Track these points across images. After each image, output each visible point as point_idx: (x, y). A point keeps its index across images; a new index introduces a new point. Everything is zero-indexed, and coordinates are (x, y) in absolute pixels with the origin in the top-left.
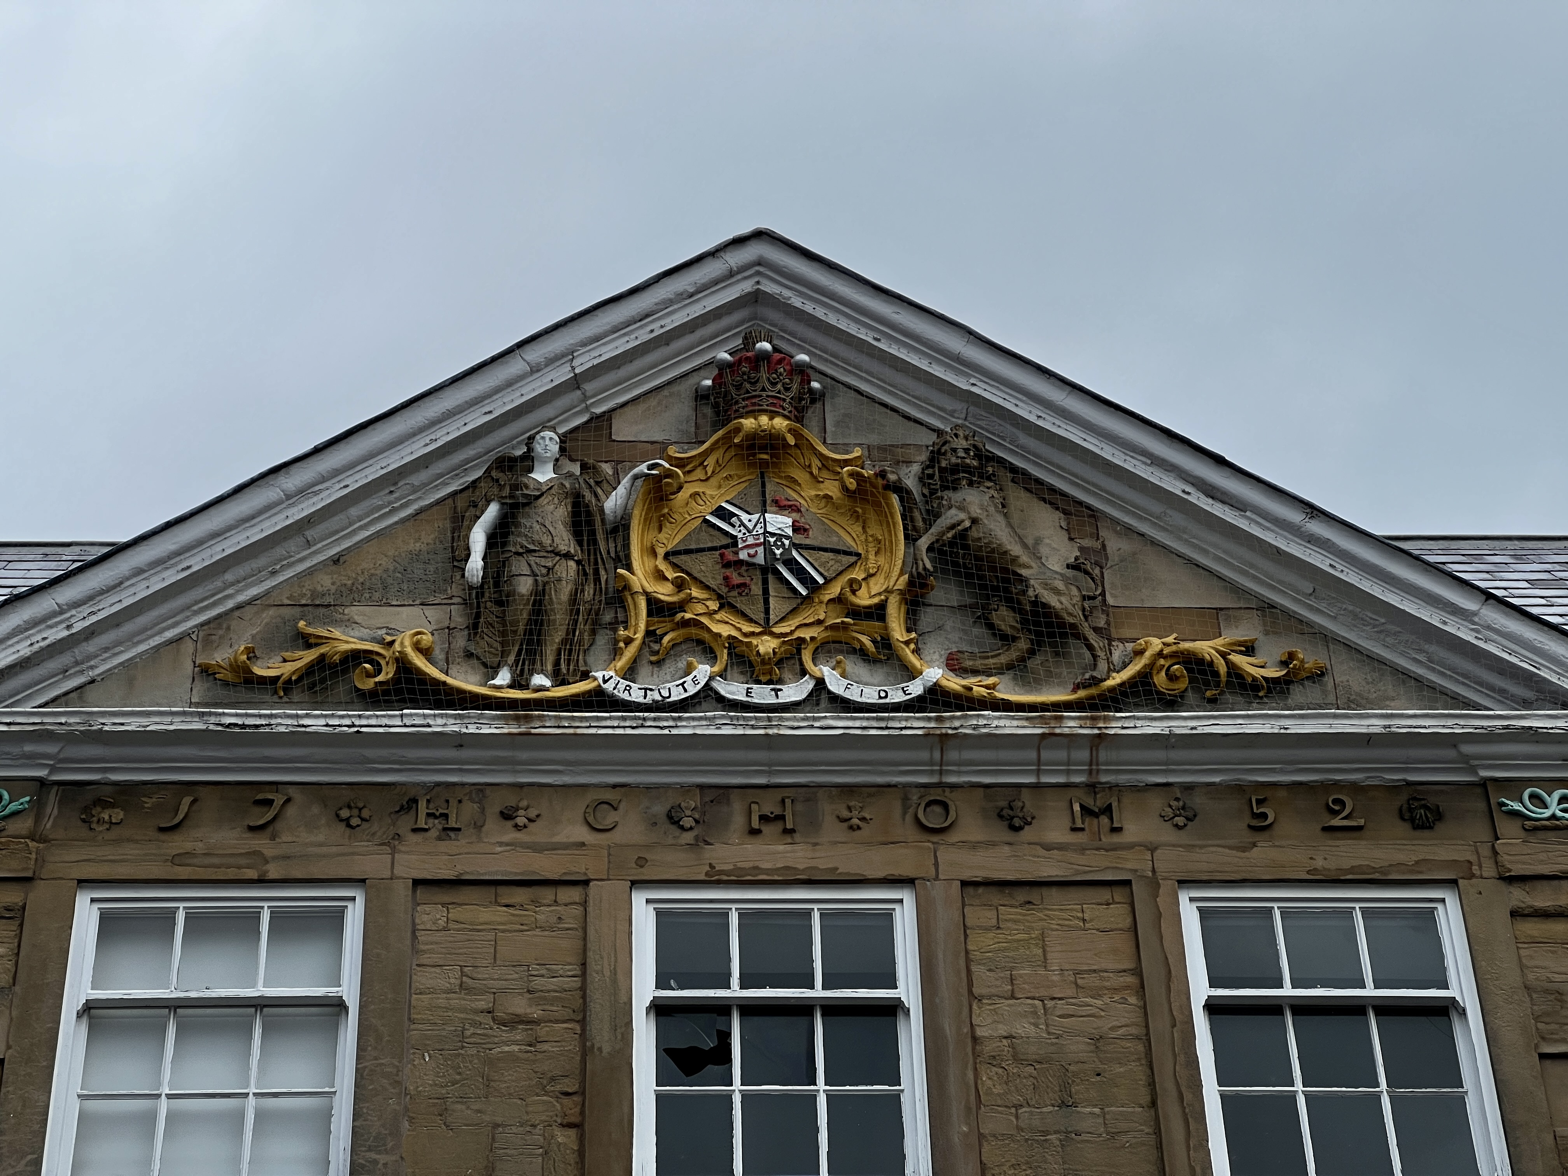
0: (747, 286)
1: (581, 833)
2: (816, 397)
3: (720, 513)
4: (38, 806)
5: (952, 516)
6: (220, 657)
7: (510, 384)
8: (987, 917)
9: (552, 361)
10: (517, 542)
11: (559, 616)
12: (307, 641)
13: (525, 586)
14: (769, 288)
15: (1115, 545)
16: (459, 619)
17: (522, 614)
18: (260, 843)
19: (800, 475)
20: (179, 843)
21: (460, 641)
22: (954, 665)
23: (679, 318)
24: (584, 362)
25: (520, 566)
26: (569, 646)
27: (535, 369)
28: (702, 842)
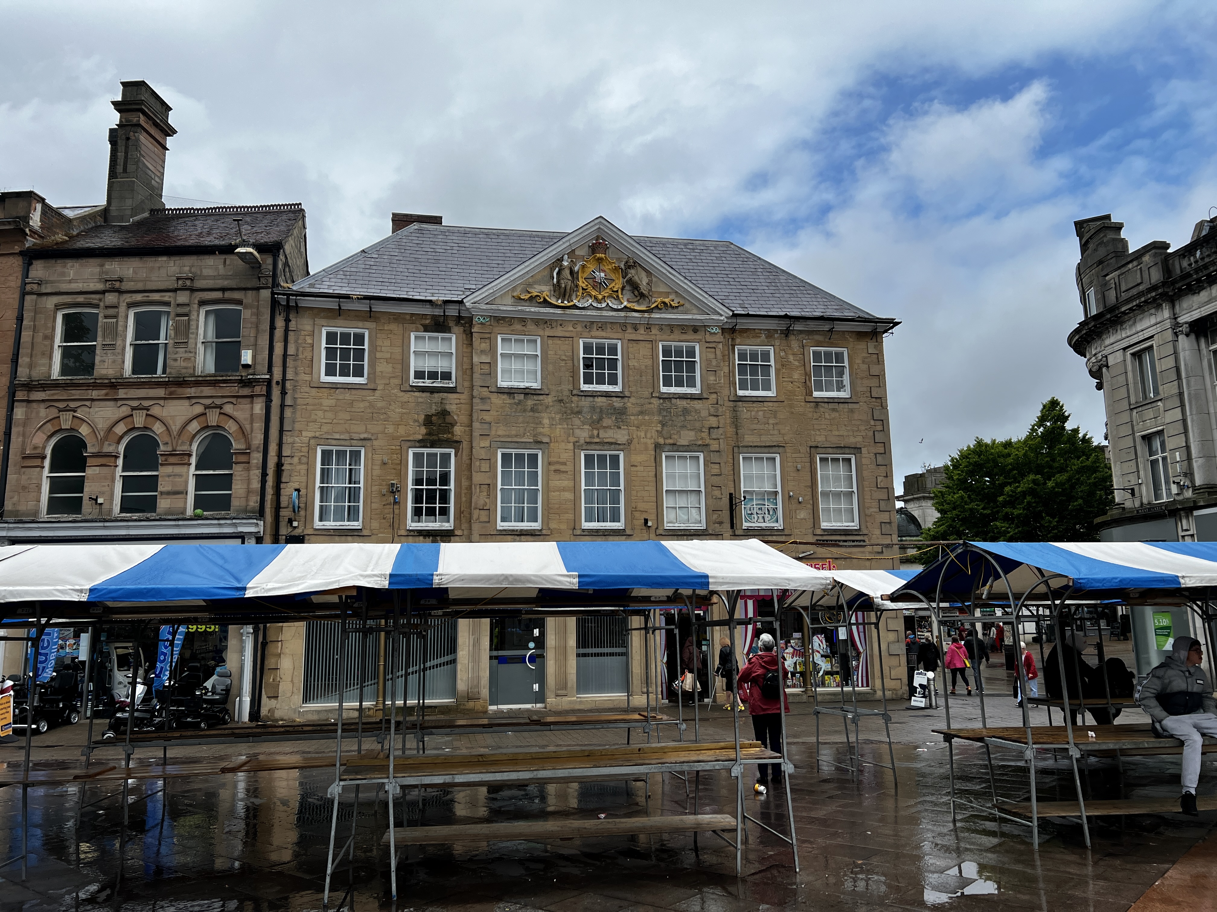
0: (598, 227)
1: (572, 329)
2: (608, 248)
3: (593, 271)
4: (490, 320)
5: (630, 275)
6: (515, 294)
7: (560, 246)
8: (631, 345)
9: (567, 241)
10: (562, 277)
11: (568, 290)
12: (529, 293)
13: (563, 286)
14: (602, 227)
15: (654, 279)
16: (552, 289)
17: (562, 290)
18: (524, 328)
19: (605, 264)
20: (512, 328)
21: (552, 293)
22: (628, 301)
23: (587, 233)
24: (572, 242)
25: (562, 282)
26: (570, 296)
27: (564, 243)
28: (590, 331)
